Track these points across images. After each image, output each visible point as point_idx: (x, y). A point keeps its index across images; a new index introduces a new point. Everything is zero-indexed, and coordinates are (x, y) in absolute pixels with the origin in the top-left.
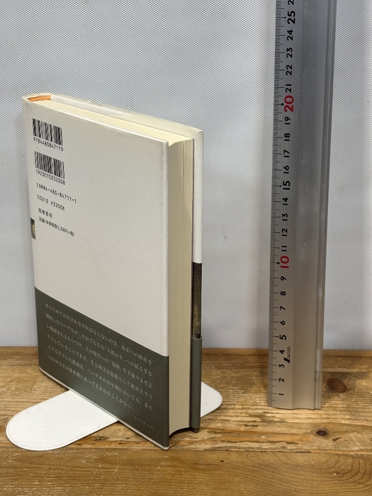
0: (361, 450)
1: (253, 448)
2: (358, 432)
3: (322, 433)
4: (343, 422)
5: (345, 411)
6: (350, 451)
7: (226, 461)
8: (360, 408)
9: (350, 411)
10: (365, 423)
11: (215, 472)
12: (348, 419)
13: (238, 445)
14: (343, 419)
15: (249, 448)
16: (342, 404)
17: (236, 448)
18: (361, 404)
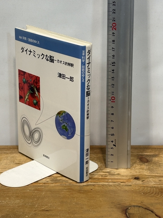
0: (155, 185)
1: (105, 184)
2: (153, 178)
3: (137, 178)
4: (146, 174)
5: (147, 170)
6: (150, 185)
7: (93, 189)
8: (155, 169)
9: (150, 170)
10: (157, 175)
11: (88, 194)
12: (149, 173)
13: (98, 183)
14: (146, 173)
15: (104, 184)
16: (146, 167)
17: (98, 184)
18: (155, 167)
